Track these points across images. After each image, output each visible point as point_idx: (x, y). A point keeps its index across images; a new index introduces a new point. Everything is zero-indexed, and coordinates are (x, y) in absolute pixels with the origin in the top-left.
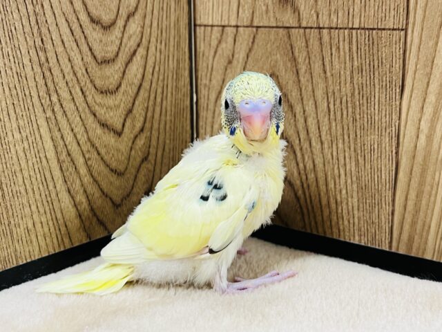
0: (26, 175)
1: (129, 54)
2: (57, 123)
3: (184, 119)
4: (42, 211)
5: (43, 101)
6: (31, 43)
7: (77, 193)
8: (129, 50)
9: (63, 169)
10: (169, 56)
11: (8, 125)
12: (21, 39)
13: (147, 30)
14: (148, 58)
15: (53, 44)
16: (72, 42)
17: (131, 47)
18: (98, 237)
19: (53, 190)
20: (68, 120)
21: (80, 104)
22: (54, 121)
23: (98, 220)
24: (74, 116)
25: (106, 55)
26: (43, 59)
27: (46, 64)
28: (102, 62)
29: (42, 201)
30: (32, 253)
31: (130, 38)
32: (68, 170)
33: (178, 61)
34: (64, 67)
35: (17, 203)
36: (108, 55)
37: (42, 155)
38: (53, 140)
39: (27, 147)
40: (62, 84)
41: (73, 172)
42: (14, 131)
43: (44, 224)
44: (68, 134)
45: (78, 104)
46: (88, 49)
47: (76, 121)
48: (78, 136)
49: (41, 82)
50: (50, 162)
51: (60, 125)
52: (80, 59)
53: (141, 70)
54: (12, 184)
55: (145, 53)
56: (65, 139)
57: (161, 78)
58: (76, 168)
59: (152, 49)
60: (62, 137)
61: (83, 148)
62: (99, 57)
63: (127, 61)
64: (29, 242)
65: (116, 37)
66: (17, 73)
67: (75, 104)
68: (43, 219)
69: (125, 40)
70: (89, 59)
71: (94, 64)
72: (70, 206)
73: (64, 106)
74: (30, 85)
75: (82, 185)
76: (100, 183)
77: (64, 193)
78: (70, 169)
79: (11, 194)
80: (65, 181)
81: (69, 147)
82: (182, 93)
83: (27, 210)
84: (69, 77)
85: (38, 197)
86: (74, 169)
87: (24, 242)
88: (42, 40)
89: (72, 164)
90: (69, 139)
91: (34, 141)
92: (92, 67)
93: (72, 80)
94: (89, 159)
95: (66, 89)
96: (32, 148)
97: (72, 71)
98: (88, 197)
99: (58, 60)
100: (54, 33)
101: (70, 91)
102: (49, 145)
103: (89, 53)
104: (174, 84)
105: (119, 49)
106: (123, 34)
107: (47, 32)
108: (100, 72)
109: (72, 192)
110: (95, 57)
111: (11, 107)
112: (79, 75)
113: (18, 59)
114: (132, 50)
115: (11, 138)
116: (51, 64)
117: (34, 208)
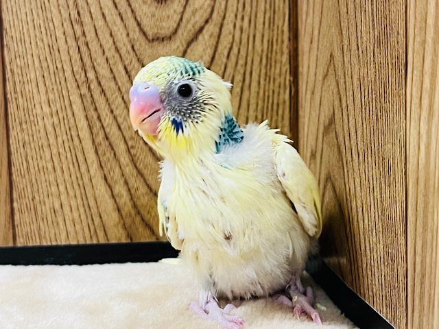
0: (55, 151)
1: (193, 31)
2: (93, 102)
3: (280, 118)
4: (71, 193)
5: (77, 77)
6: (65, 15)
7: (116, 182)
8: (193, 26)
9: (99, 153)
10: (254, 37)
11: (36, 97)
12: (55, 11)
13: (220, 4)
14: (222, 37)
15: (92, 18)
16: (114, 17)
17: (196, 23)
18: (143, 240)
19: (86, 173)
20: (107, 100)
21: (123, 84)
22: (89, 100)
23: (143, 220)
24: (114, 96)
25: (159, 31)
26: (79, 33)
27: (82, 39)
28: (153, 40)
29: (72, 183)
30: (58, 236)
31: (194, 13)
32: (105, 154)
33: (271, 43)
34: (104, 43)
35: (43, 179)
36: (163, 32)
37: (74, 134)
38: (87, 119)
39: (56, 122)
40: (100, 60)
41: (111, 159)
42: (43, 104)
43: (73, 209)
44: (107, 115)
45: (120, 84)
46: (135, 24)
47: (117, 103)
48: (119, 119)
49: (76, 57)
50: (83, 143)
51: (97, 105)
52: (124, 35)
53: (210, 52)
54: (39, 158)
55: (217, 30)
56: (103, 120)
57: (241, 62)
58: (115, 154)
59: (228, 26)
60: (99, 117)
61: (125, 133)
62: (150, 34)
63: (189, 39)
64: (55, 224)
65: (175, 11)
66: (49, 46)
67: (117, 84)
68: (73, 203)
69: (186, 16)
70: (136, 34)
71: (142, 40)
72: (107, 196)
73: (102, 84)
74: (62, 59)
75: (123, 175)
76: (146, 177)
77: (100, 179)
78: (108, 155)
79: (37, 168)
80: (101, 166)
81: (107, 130)
82: (277, 84)
83: (54, 189)
84: (111, 53)
85: (67, 177)
86: (113, 155)
87: (50, 222)
88: (78, 12)
89: (109, 149)
90: (107, 120)
91: (65, 117)
92: (140, 44)
93: (114, 57)
94: (133, 147)
95: (106, 66)
96: (62, 124)
97: (113, 47)
98: (129, 190)
99: (97, 34)
100: (94, 6)
101: (111, 69)
102: (82, 123)
103: (137, 29)
104: (263, 71)
105: (179, 25)
106: (185, 8)
107: (85, 5)
108: (151, 51)
109: (109, 180)
110: (144, 34)
111: (40, 79)
112: (123, 52)
113: (50, 32)
114: (197, 27)
115: (39, 111)
116: (88, 38)
117: (62, 188)
